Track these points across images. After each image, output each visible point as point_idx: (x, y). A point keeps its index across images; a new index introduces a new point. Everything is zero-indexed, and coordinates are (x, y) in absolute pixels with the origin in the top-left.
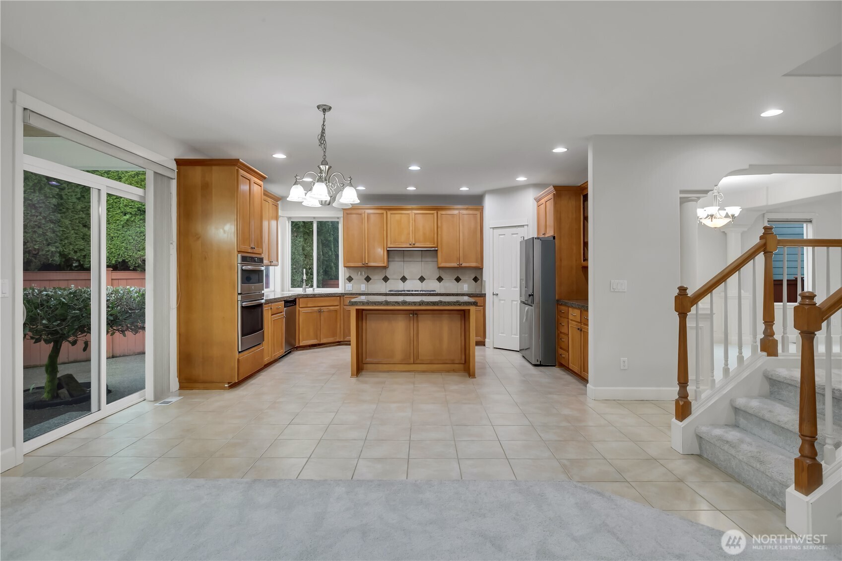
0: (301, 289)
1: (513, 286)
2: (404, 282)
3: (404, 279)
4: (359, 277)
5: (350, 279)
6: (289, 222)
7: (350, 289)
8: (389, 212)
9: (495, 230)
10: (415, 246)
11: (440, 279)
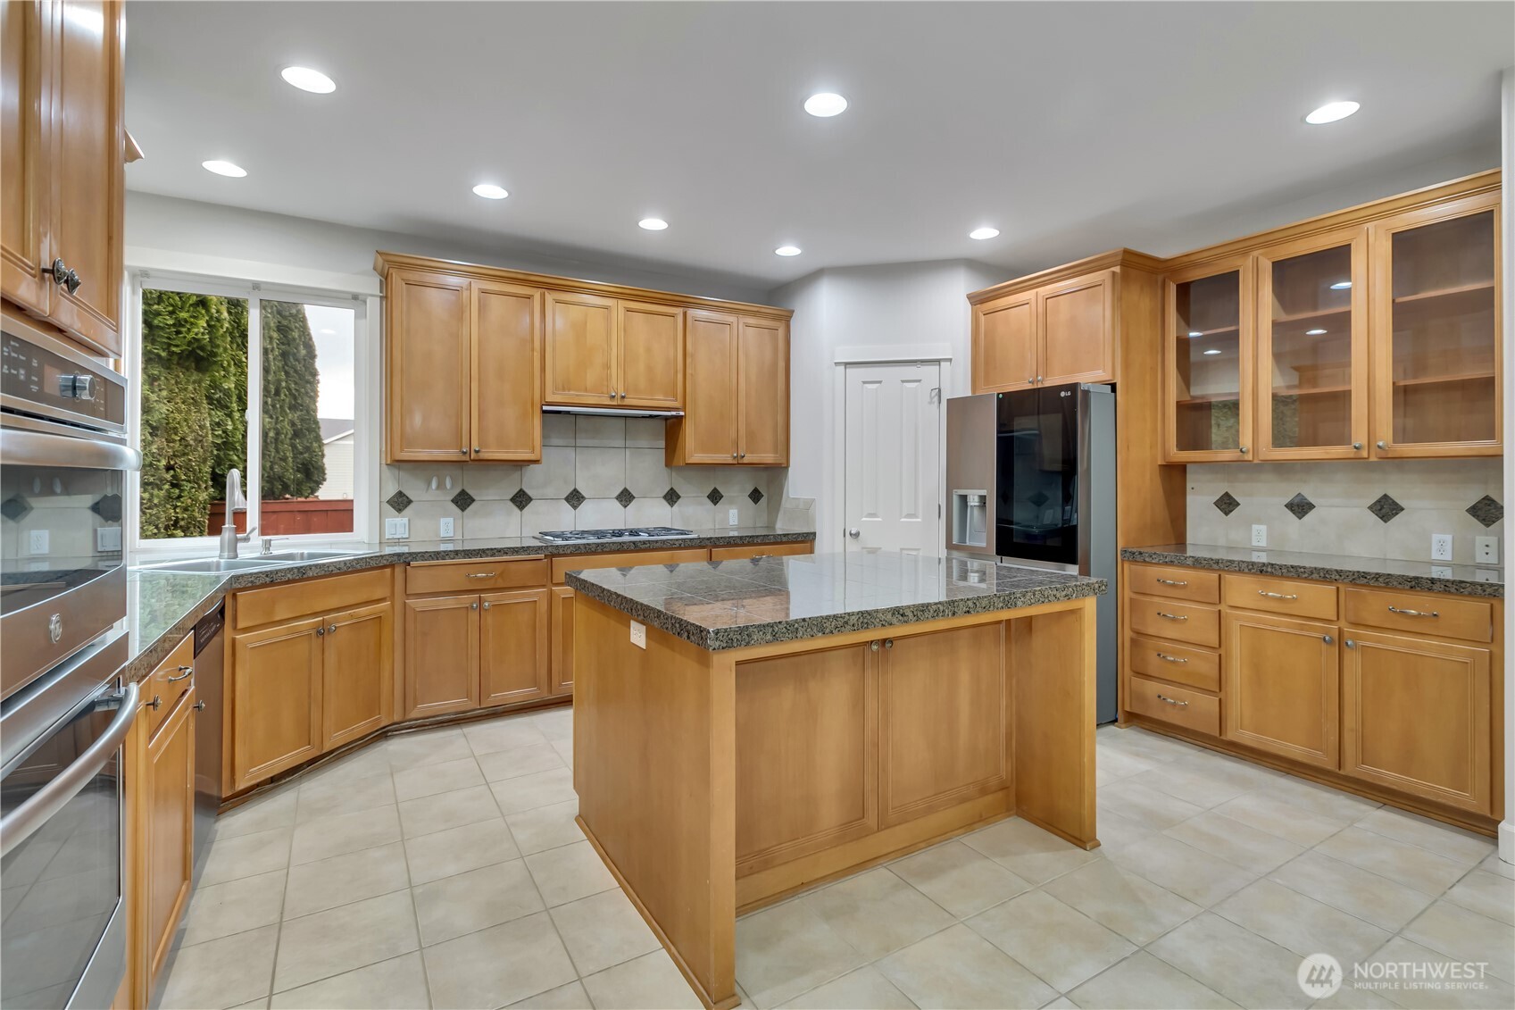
0: (213, 542)
1: (904, 514)
2: (575, 507)
3: (575, 498)
4: (431, 495)
5: (400, 502)
6: (134, 292)
7: (402, 533)
8: (550, 296)
9: (850, 371)
10: (627, 402)
11: (672, 497)
